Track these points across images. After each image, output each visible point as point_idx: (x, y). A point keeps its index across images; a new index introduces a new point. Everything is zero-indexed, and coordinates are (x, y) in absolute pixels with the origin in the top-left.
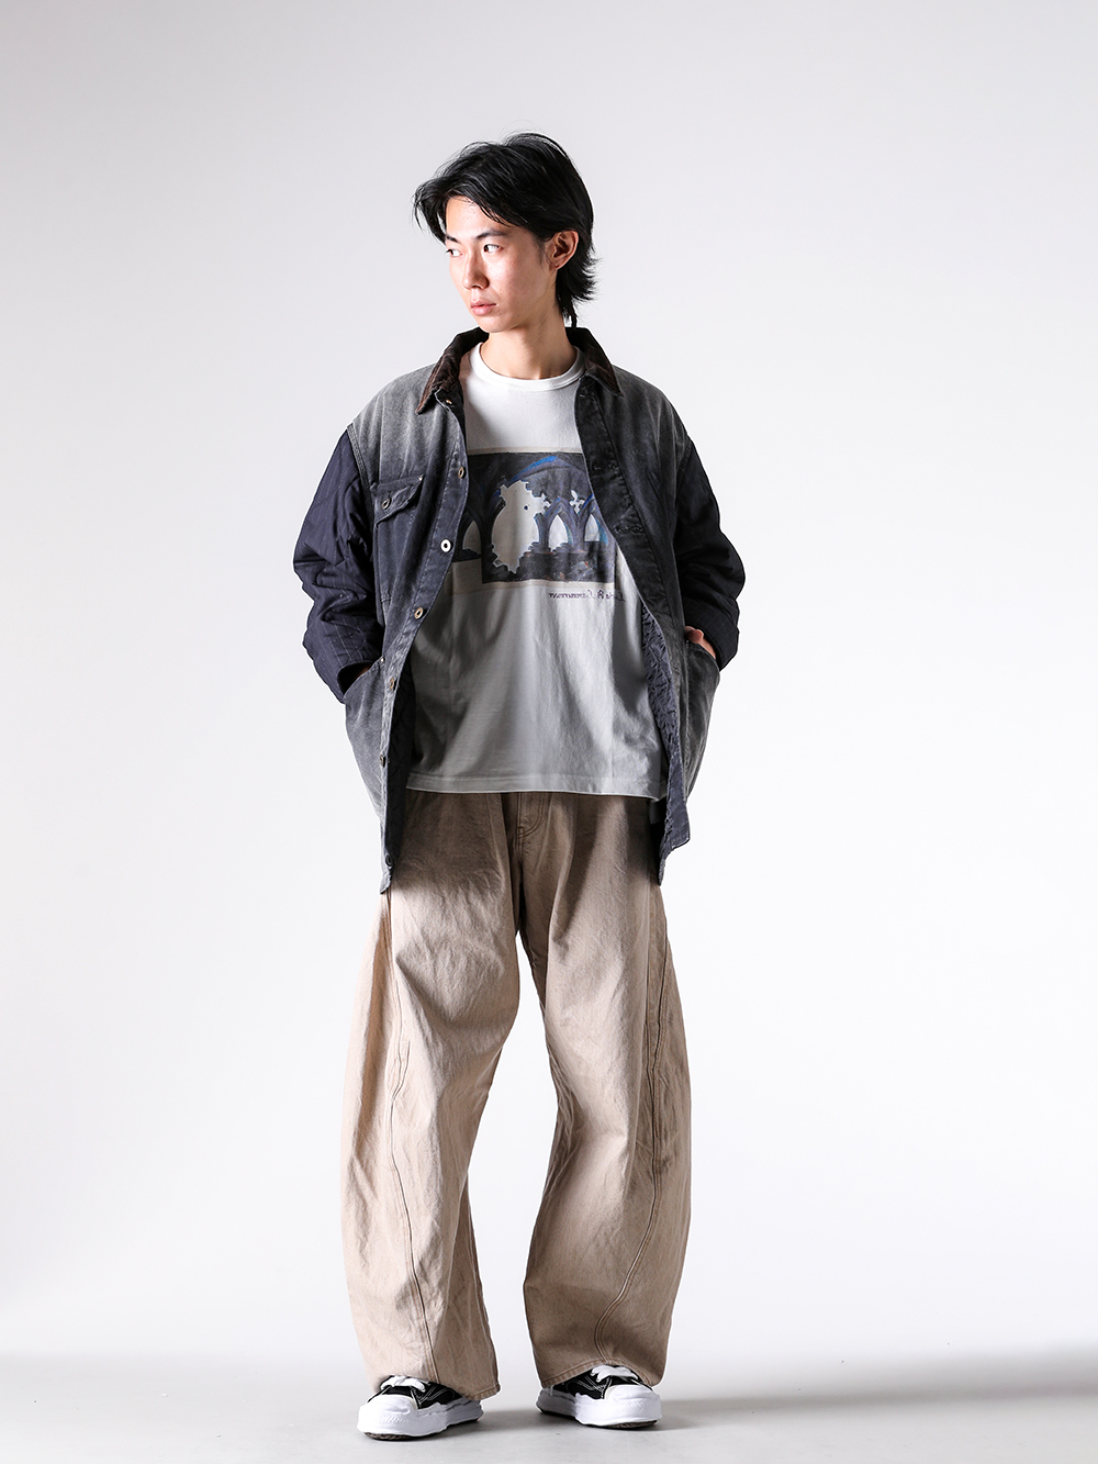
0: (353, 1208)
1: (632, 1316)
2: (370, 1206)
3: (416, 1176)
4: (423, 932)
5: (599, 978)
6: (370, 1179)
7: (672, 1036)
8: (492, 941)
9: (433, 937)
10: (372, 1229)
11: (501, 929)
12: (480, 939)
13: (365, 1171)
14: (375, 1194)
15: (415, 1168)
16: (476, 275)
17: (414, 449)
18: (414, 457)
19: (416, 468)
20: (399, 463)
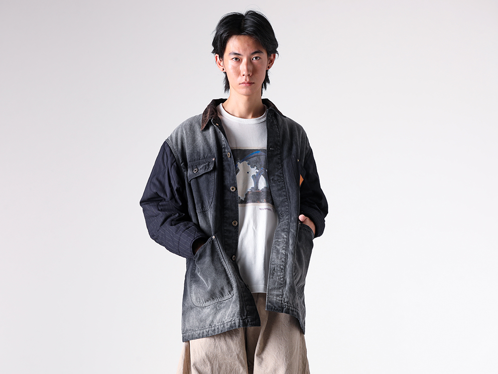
8: (236, 357)
9: (211, 356)
11: (240, 352)
12: (231, 356)
16: (248, 70)
17: (205, 147)
18: (207, 150)
19: (209, 155)
20: (198, 153)
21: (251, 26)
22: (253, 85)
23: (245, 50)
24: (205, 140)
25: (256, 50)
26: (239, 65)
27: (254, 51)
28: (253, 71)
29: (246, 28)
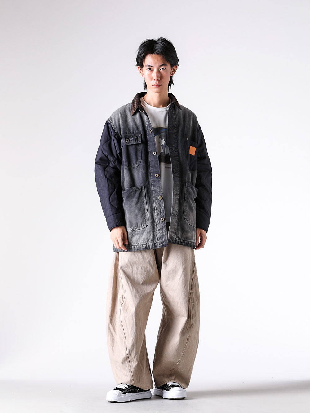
0: (110, 337)
1: (181, 369)
2: (114, 336)
3: (128, 327)
4: (129, 261)
5: (176, 274)
6: (114, 329)
7: (195, 290)
8: (148, 263)
9: (132, 262)
10: (115, 343)
11: (150, 259)
12: (145, 262)
13: (113, 327)
14: (116, 333)
15: (128, 325)
16: (157, 76)
17: (134, 126)
18: (135, 128)
19: (137, 131)
20: (129, 130)
21: (160, 48)
22: (161, 86)
23: (155, 63)
24: (134, 121)
25: (163, 64)
26: (152, 73)
27: (161, 64)
28: (160, 77)
29: (156, 49)
